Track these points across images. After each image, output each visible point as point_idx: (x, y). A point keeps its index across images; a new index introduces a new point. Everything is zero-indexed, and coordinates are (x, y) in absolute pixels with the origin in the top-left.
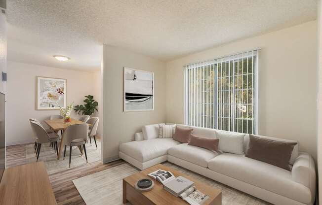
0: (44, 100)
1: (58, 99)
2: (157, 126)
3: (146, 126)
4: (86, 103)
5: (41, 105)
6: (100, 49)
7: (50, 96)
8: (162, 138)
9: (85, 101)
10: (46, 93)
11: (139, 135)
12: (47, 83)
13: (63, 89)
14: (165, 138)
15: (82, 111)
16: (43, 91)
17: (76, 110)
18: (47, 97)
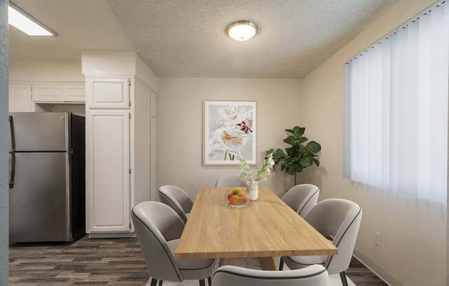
0: (215, 147)
1: (241, 143)
5: (211, 155)
7: (227, 137)
10: (220, 131)
16: (213, 128)
18: (220, 140)
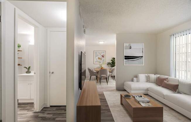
0: (96, 60)
1: (102, 59)
2: (147, 75)
3: (139, 75)
4: (112, 61)
6: (115, 36)
7: (99, 58)
8: (149, 82)
9: (112, 60)
10: (97, 57)
11: (135, 79)
12: (98, 53)
13: (104, 55)
14: (151, 82)
15: (110, 65)
16: (96, 57)
17: (108, 65)
18: (98, 59)
